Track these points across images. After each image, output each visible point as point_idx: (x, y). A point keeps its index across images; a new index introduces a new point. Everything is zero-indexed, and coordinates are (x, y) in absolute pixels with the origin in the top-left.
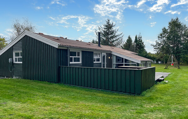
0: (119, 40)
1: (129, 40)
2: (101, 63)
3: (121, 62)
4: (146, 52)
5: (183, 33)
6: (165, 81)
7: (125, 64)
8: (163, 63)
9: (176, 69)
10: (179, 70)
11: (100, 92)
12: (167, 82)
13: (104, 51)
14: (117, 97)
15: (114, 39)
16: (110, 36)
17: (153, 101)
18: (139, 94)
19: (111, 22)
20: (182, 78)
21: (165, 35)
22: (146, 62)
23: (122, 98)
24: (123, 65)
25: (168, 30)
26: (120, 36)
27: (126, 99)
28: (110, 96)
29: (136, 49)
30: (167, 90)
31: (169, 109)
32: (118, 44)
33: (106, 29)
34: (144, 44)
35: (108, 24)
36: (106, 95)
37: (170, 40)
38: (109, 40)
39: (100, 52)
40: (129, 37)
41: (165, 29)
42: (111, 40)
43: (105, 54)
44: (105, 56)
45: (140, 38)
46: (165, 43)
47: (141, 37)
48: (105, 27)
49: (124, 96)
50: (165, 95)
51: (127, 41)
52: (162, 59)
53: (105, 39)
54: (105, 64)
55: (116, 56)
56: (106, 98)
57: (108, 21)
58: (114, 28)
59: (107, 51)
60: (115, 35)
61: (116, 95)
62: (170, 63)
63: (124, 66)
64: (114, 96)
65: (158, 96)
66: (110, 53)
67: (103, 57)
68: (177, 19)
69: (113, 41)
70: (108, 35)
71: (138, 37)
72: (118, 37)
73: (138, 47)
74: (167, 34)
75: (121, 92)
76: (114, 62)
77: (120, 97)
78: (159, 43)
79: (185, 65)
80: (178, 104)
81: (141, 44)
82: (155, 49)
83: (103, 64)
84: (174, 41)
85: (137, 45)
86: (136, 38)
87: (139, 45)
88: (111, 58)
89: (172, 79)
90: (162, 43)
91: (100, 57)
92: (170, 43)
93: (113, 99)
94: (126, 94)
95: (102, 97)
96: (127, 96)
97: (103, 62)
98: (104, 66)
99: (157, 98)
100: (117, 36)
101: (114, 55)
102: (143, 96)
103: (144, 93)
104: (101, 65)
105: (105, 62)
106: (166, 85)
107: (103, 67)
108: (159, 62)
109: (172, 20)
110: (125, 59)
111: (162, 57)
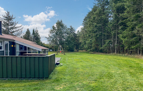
0: (19, 31)
1: (28, 32)
2: (4, 51)
3: (24, 50)
4: (42, 43)
5: (65, 31)
6: (60, 64)
7: (28, 52)
8: (54, 51)
9: (63, 55)
10: (65, 55)
11: (6, 82)
12: (62, 64)
13: (7, 39)
14: (27, 84)
15: (14, 30)
16: (10, 27)
17: (60, 82)
18: (47, 78)
19: (11, 15)
20: (69, 61)
21: (55, 31)
22: (45, 50)
23: (33, 85)
24: (26, 52)
25: (56, 28)
26: (20, 28)
27: (37, 85)
28: (20, 84)
29: (34, 40)
30: (65, 71)
31: (75, 87)
32: (18, 34)
33: (6, 20)
34: (40, 36)
35: (8, 16)
36: (14, 85)
37: (57, 35)
38: (9, 30)
39: (2, 40)
40: (28, 30)
41: (54, 27)
42: (11, 30)
43: (8, 42)
44: (7, 44)
45: (36, 31)
46: (55, 37)
47: (38, 31)
48: (5, 18)
49: (33, 81)
50: (66, 75)
51: (26, 33)
52: (53, 48)
53: (5, 29)
54: (8, 52)
55: (19, 44)
56: (16, 88)
57: (8, 13)
58: (14, 21)
59: (10, 39)
60: (15, 27)
61: (25, 82)
62: (59, 51)
63: (27, 54)
64: (24, 84)
65: (62, 77)
66: (13, 41)
67: (6, 45)
68: (61, 21)
69: (13, 32)
70: (8, 26)
71: (35, 30)
72: (18, 29)
73: (35, 39)
74: (56, 30)
75: (30, 78)
76: (18, 50)
77: (30, 83)
78: (51, 36)
79: (67, 52)
80: (78, 81)
81: (37, 36)
82: (48, 40)
83: (6, 52)
84: (60, 36)
85: (35, 37)
86: (34, 31)
87: (36, 37)
88: (15, 46)
89: (64, 62)
90: (53, 37)
91: (2, 45)
92: (57, 37)
93: (23, 88)
94: (35, 80)
95: (10, 87)
96: (37, 81)
97: (6, 50)
98: (7, 53)
99: (61, 79)
100: (17, 27)
101: (17, 43)
102: (50, 79)
103: (51, 76)
104: (4, 52)
105: (8, 50)
106: (62, 67)
107: (6, 55)
108: (51, 50)
109: (58, 21)
110: (28, 47)
111: (52, 47)
